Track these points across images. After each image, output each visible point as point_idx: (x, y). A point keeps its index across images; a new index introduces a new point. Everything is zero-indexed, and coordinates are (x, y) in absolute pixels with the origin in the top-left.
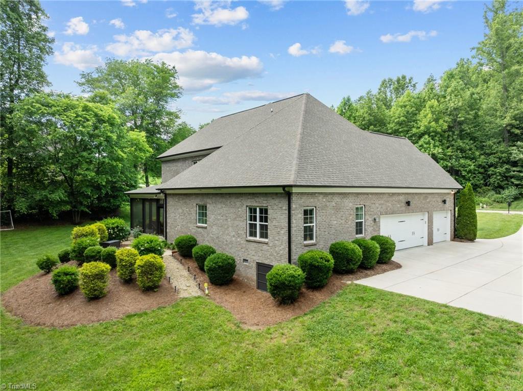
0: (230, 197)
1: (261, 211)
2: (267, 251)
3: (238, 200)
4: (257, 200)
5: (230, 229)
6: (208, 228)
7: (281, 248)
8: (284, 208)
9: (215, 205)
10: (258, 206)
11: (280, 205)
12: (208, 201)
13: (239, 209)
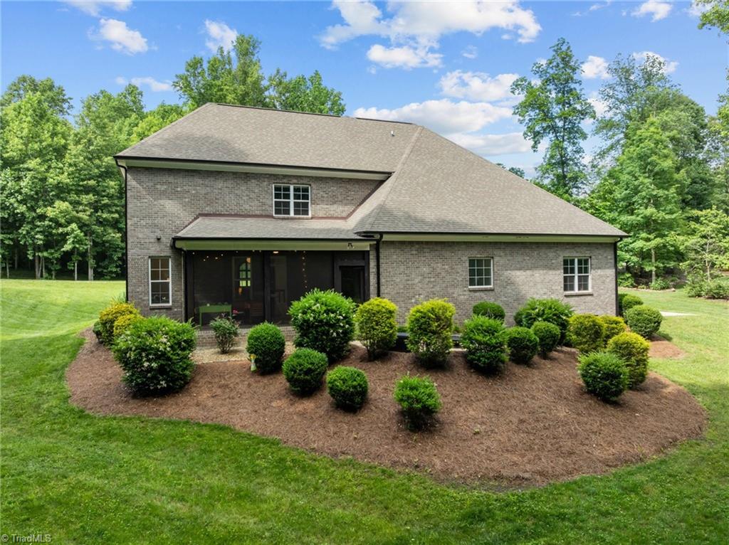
0: (538, 247)
1: (580, 262)
2: (592, 301)
3: (552, 250)
4: (578, 250)
5: (539, 286)
6: (497, 290)
7: (606, 296)
8: (609, 257)
9: (510, 258)
10: (576, 257)
11: (605, 255)
12: (495, 253)
13: (553, 261)
